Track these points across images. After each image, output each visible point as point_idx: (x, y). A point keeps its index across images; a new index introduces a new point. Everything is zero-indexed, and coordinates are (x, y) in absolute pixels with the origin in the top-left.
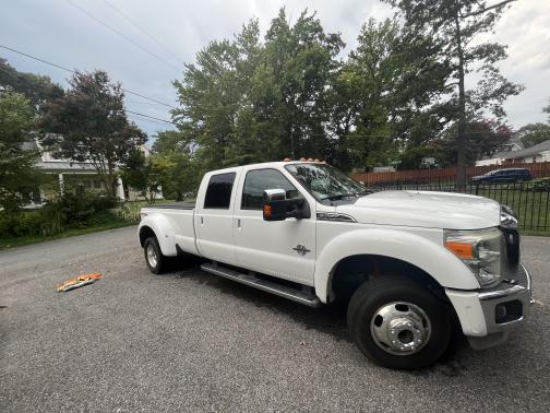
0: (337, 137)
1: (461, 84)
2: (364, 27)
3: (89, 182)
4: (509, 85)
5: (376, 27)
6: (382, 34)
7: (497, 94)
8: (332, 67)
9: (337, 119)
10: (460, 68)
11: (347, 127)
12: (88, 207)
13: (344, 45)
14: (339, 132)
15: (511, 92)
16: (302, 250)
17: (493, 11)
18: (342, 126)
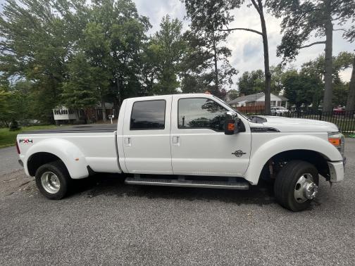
0: (145, 85)
1: (216, 64)
2: (164, 19)
4: (234, 69)
5: (170, 21)
6: (173, 26)
7: (229, 73)
8: (143, 38)
9: (145, 74)
10: (215, 56)
11: (152, 80)
13: (151, 27)
14: (147, 82)
15: (234, 73)
16: (239, 154)
17: (226, 32)
18: (149, 79)
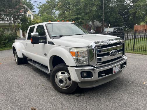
3: (8, 29)
12: (6, 39)
